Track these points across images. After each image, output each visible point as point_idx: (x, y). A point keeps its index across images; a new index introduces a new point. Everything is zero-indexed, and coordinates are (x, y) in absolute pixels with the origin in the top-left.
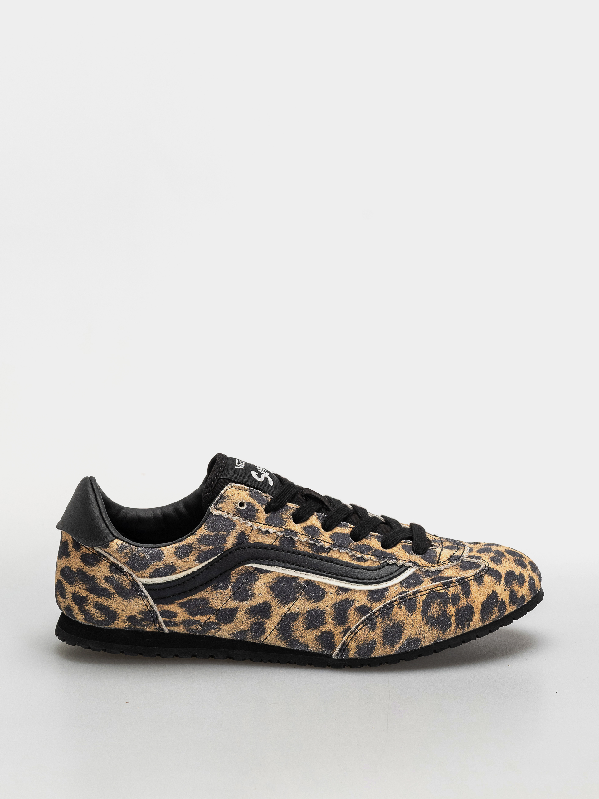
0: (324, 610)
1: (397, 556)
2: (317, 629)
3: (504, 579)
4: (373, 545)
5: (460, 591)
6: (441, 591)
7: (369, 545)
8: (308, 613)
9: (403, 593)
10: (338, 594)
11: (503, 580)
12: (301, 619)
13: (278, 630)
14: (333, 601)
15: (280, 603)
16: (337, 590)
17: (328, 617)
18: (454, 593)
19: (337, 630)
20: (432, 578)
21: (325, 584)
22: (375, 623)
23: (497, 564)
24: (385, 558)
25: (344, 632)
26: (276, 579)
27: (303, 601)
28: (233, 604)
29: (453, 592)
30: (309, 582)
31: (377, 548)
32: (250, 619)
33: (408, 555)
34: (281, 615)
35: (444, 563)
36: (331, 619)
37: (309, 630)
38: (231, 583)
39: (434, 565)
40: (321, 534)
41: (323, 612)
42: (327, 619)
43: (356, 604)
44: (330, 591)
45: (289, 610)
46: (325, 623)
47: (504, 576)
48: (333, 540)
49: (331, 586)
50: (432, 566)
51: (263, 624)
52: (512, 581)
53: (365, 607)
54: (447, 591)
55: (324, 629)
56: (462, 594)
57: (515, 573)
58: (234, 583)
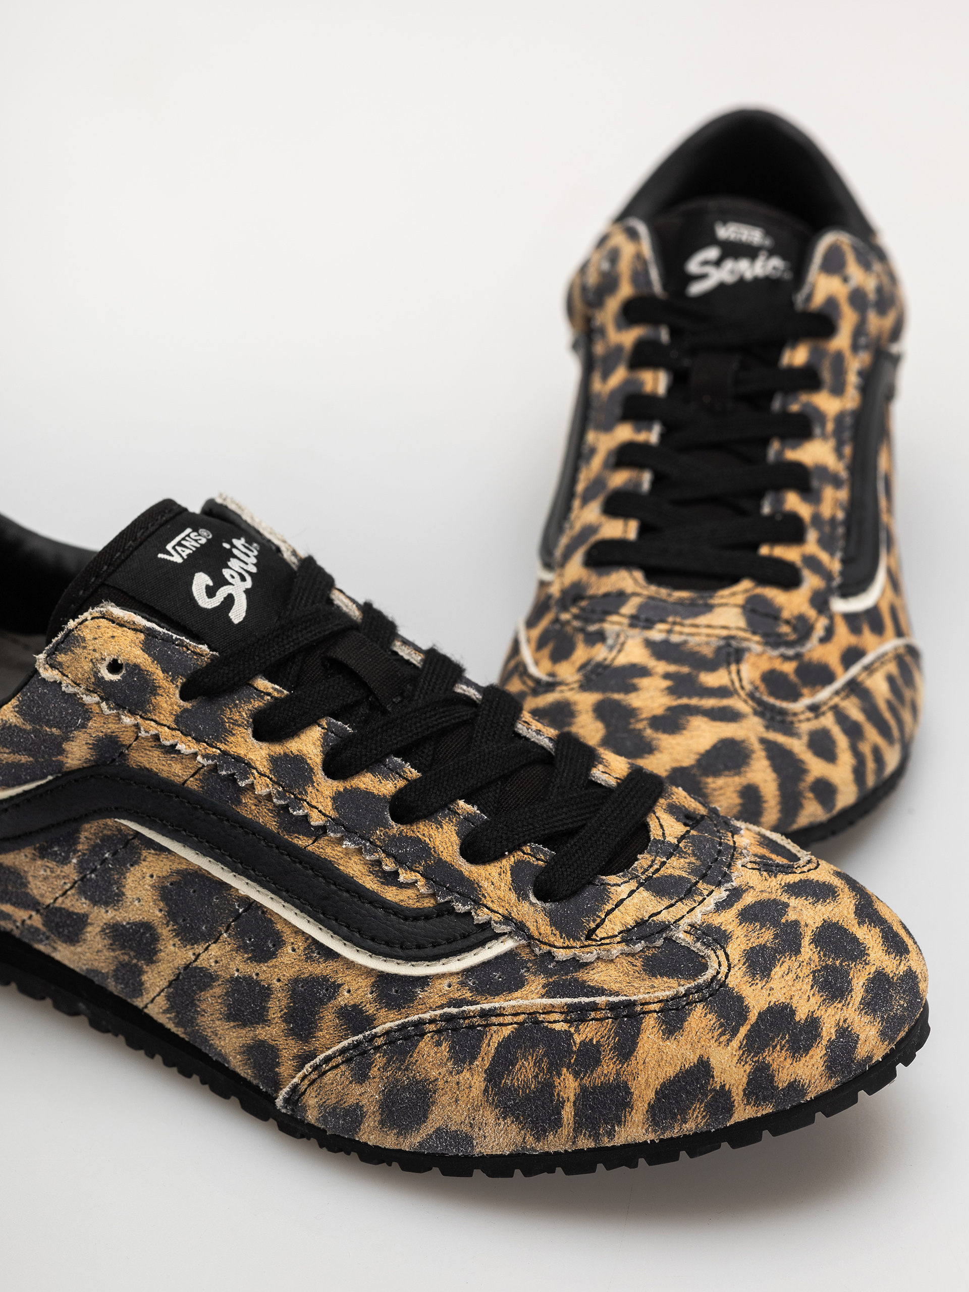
0: (268, 988)
1: (483, 895)
2: (248, 1029)
3: (749, 1027)
4: (437, 843)
5: (608, 1038)
6: (558, 1027)
7: (427, 840)
8: (235, 981)
9: (458, 1003)
10: (309, 958)
11: (743, 1031)
12: (218, 990)
13: (168, 998)
14: (289, 973)
15: (177, 935)
16: (309, 946)
17: (277, 1006)
18: (591, 1040)
19: (289, 1049)
20: (551, 980)
21: (286, 922)
22: (369, 1066)
23: (754, 975)
24: (450, 891)
25: (303, 1059)
26: (178, 872)
27: (228, 948)
28: (79, 905)
29: (590, 1036)
30: (250, 904)
31: (446, 856)
32: (113, 950)
33: (513, 896)
34: (176, 965)
35: (603, 941)
36: (281, 1017)
37: (232, 1024)
38: (79, 851)
39: (572, 943)
40: (313, 786)
41: (266, 993)
42: (271, 1012)
43: (344, 999)
44: (293, 943)
45: (195, 960)
46: (266, 1021)
47: (753, 1017)
48: (336, 808)
49: (298, 932)
50: (567, 943)
51: (141, 972)
52: (773, 1039)
53: (361, 1012)
54: (572, 1030)
55: (263, 1033)
56: (611, 1050)
57: (793, 1012)
58: (84, 854)
